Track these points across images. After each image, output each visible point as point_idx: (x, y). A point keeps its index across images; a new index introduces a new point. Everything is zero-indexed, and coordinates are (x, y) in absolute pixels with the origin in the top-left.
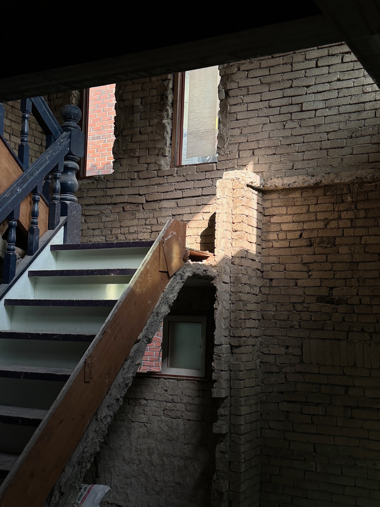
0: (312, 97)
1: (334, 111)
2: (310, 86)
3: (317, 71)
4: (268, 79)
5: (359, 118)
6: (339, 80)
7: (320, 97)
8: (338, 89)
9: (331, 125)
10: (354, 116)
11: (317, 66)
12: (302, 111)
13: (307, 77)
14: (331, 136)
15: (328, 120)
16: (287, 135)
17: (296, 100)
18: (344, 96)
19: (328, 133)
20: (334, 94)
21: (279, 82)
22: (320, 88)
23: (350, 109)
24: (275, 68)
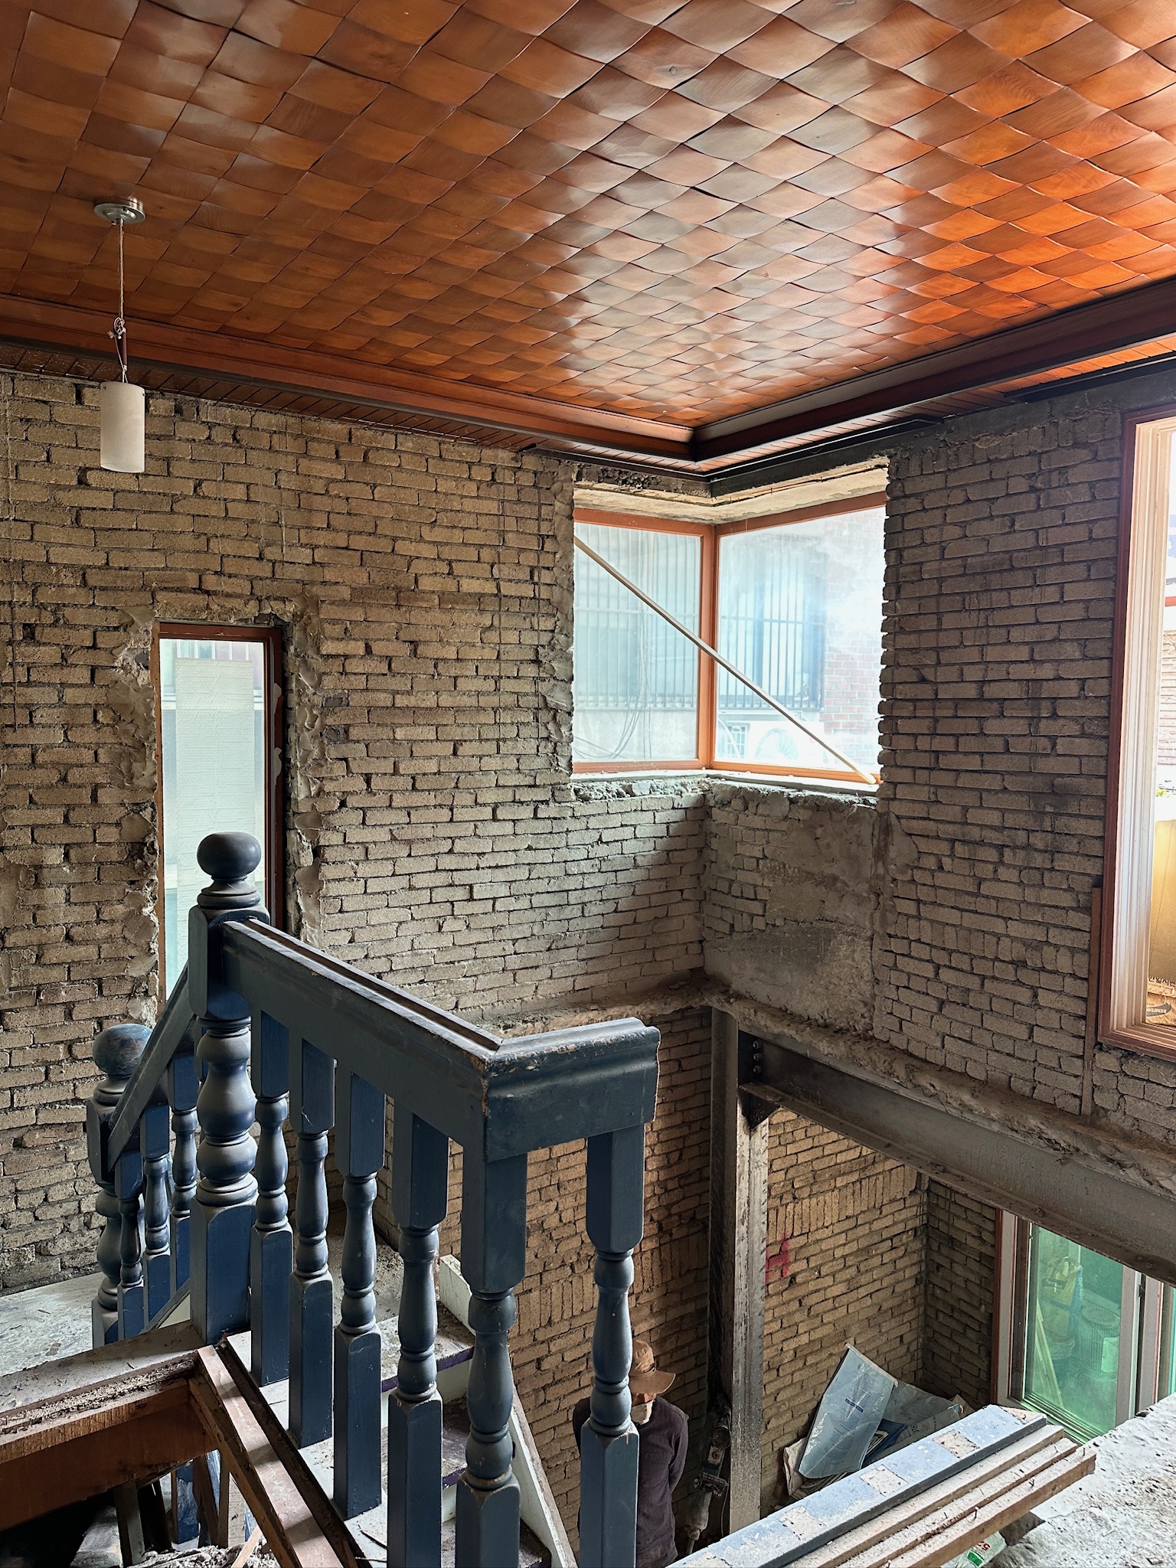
0: (487, 875)
1: (524, 903)
2: (484, 853)
3: (495, 828)
4: (407, 833)
5: (562, 917)
6: (529, 848)
7: (500, 875)
8: (529, 864)
9: (520, 928)
10: (553, 913)
11: (495, 819)
12: (471, 899)
13: (479, 837)
14: (521, 947)
15: (514, 918)
16: (445, 944)
17: (458, 878)
18: (539, 878)
19: (515, 941)
20: (523, 873)
21: (428, 840)
22: (501, 860)
23: (548, 900)
24: (421, 812)
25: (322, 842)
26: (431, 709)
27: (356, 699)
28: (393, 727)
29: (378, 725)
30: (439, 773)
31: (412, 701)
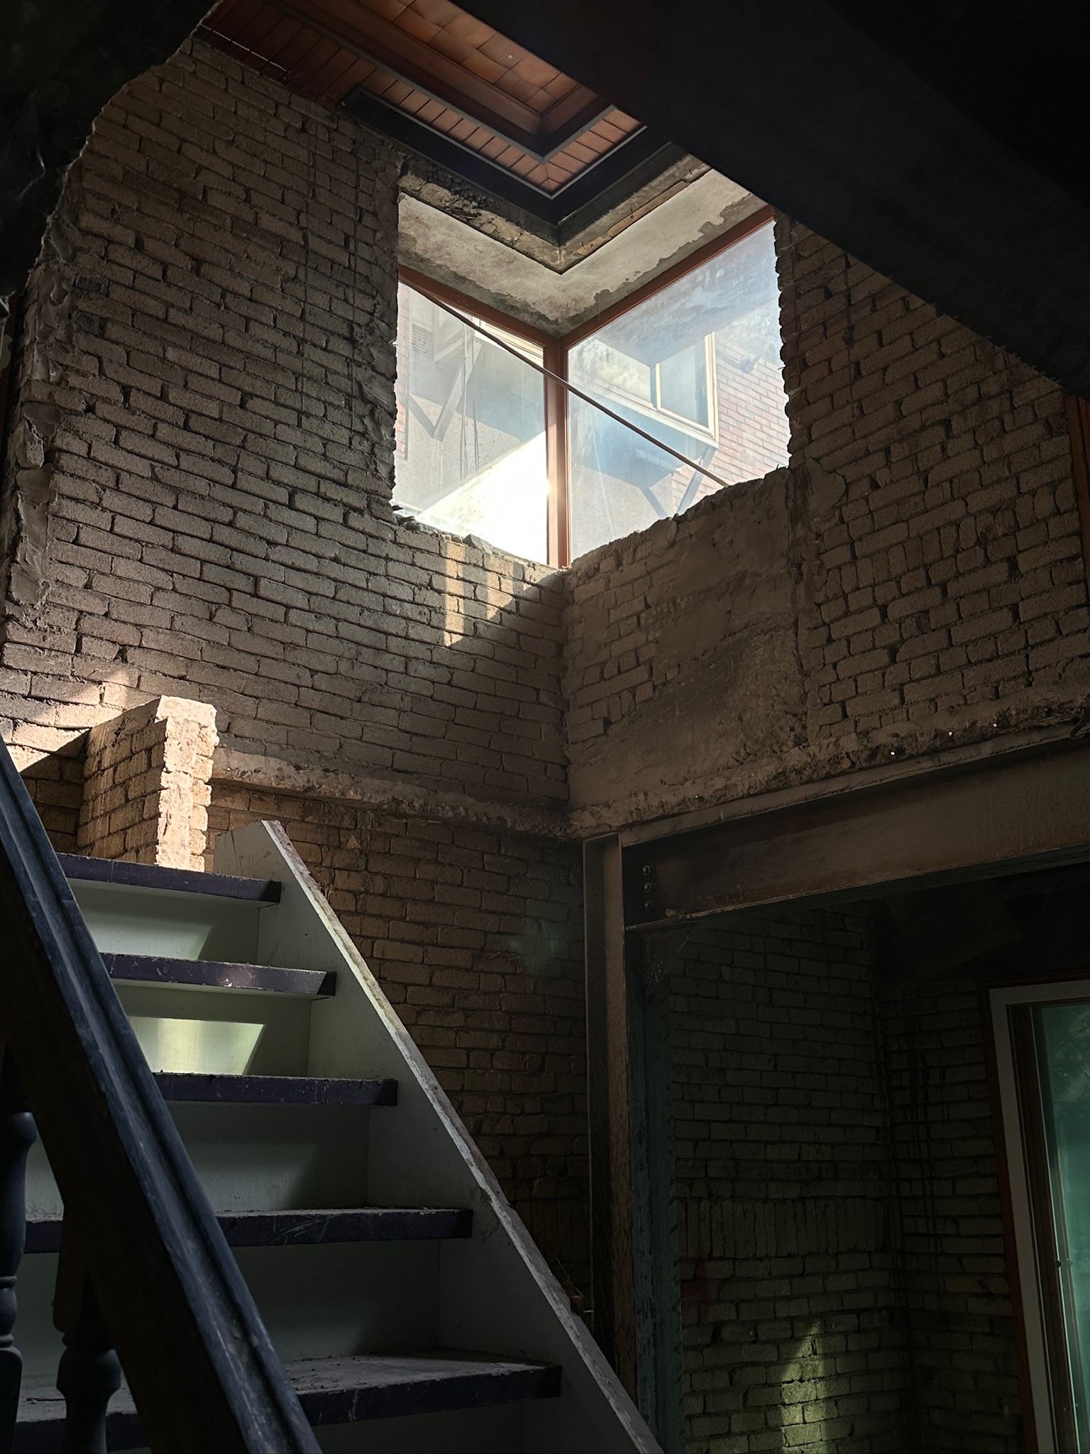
0: (280, 574)
1: (327, 626)
2: (276, 543)
3: (292, 517)
4: (173, 477)
5: (378, 663)
6: (336, 560)
7: (297, 579)
8: (335, 580)
9: (322, 657)
10: (367, 655)
11: (291, 506)
12: (257, 595)
13: (271, 520)
14: (322, 682)
15: (314, 641)
16: (217, 638)
17: (239, 561)
18: (348, 603)
19: (313, 672)
20: (328, 588)
21: (202, 497)
22: (300, 560)
23: (360, 634)
24: (192, 459)
25: (58, 443)
26: (214, 342)
27: (117, 292)
28: (165, 344)
29: (145, 333)
30: (220, 420)
31: (190, 323)
